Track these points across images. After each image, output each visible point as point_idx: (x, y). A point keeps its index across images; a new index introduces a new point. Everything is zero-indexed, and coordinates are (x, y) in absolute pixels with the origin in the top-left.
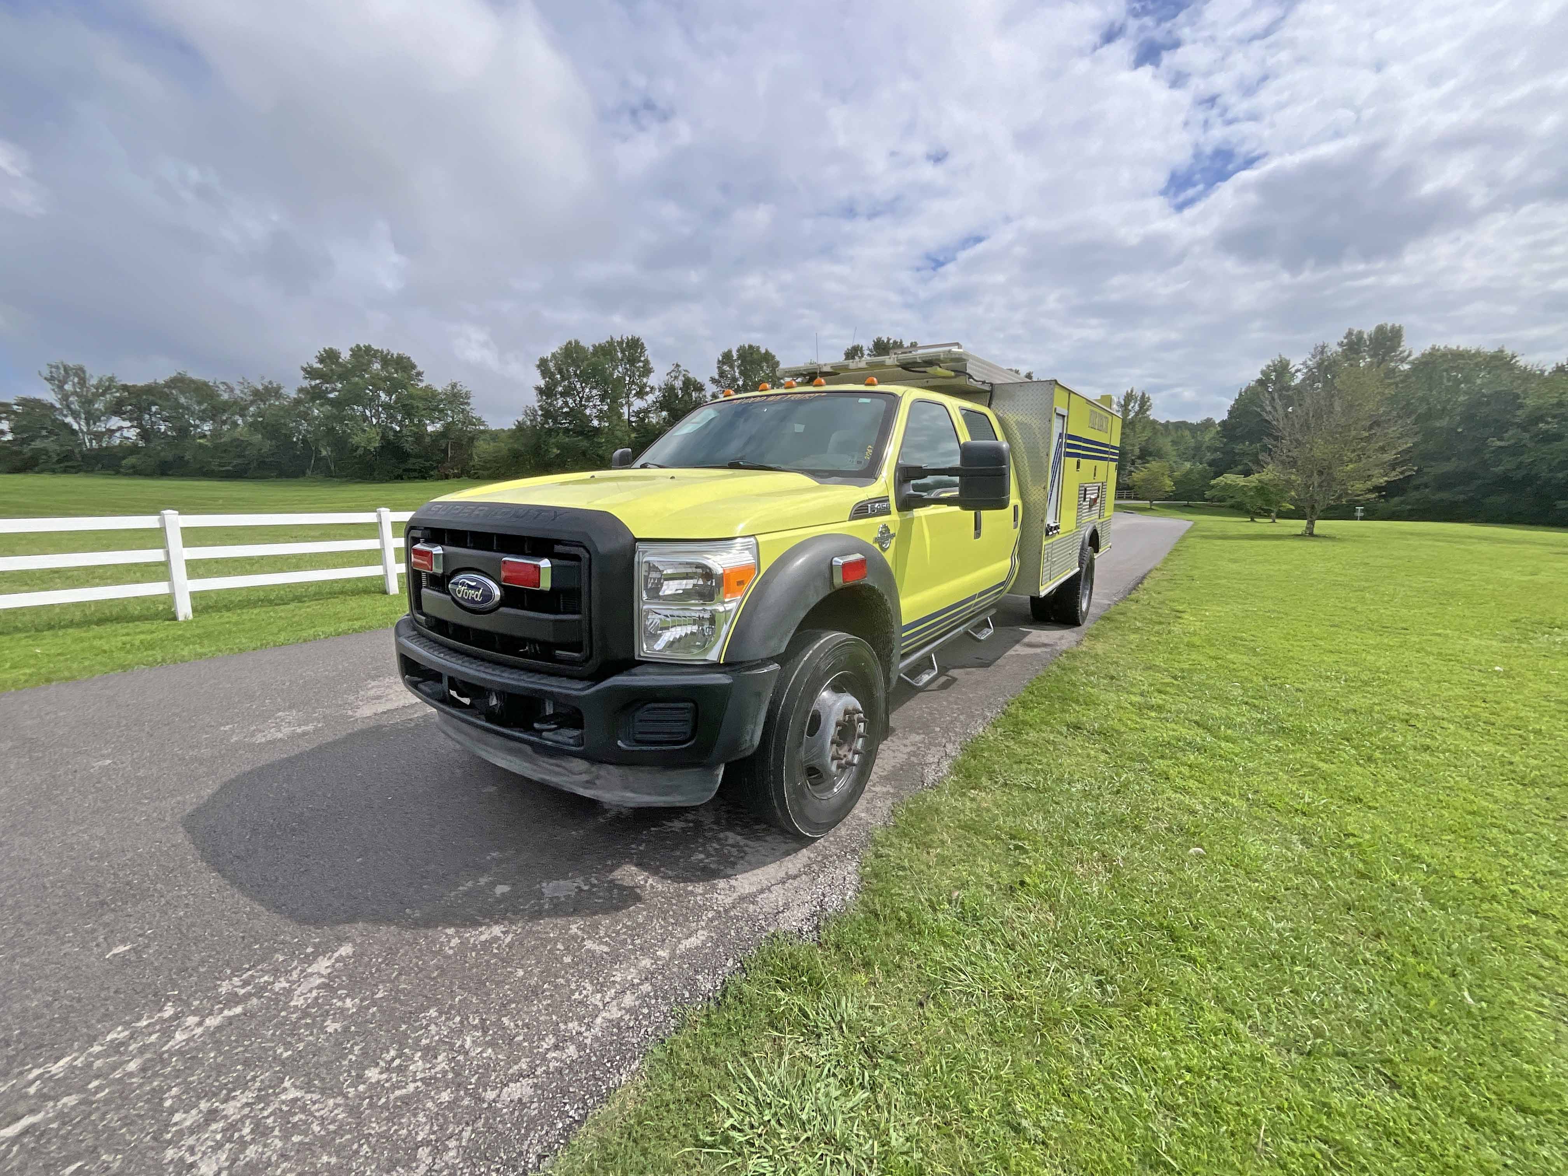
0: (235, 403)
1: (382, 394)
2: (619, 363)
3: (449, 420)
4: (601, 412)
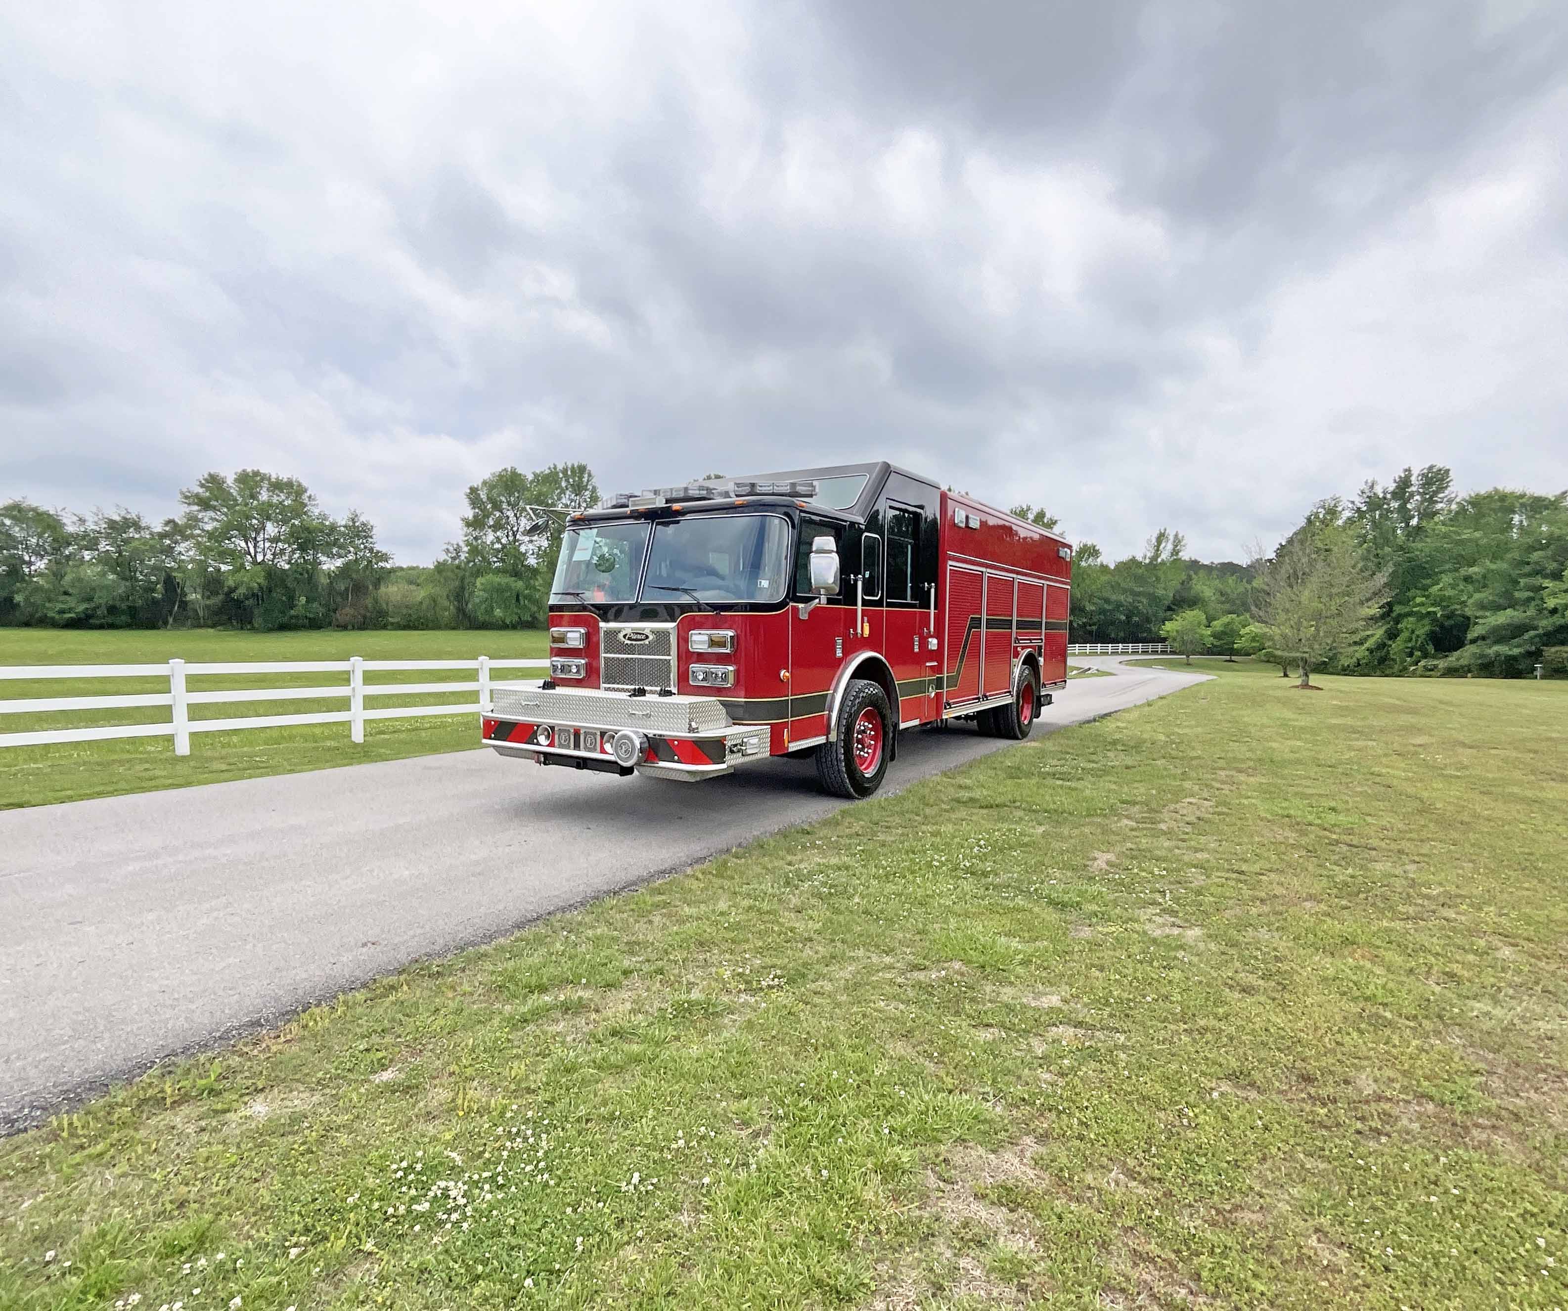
0: (85, 535)
1: (269, 526)
2: (563, 492)
3: (351, 557)
4: (539, 548)
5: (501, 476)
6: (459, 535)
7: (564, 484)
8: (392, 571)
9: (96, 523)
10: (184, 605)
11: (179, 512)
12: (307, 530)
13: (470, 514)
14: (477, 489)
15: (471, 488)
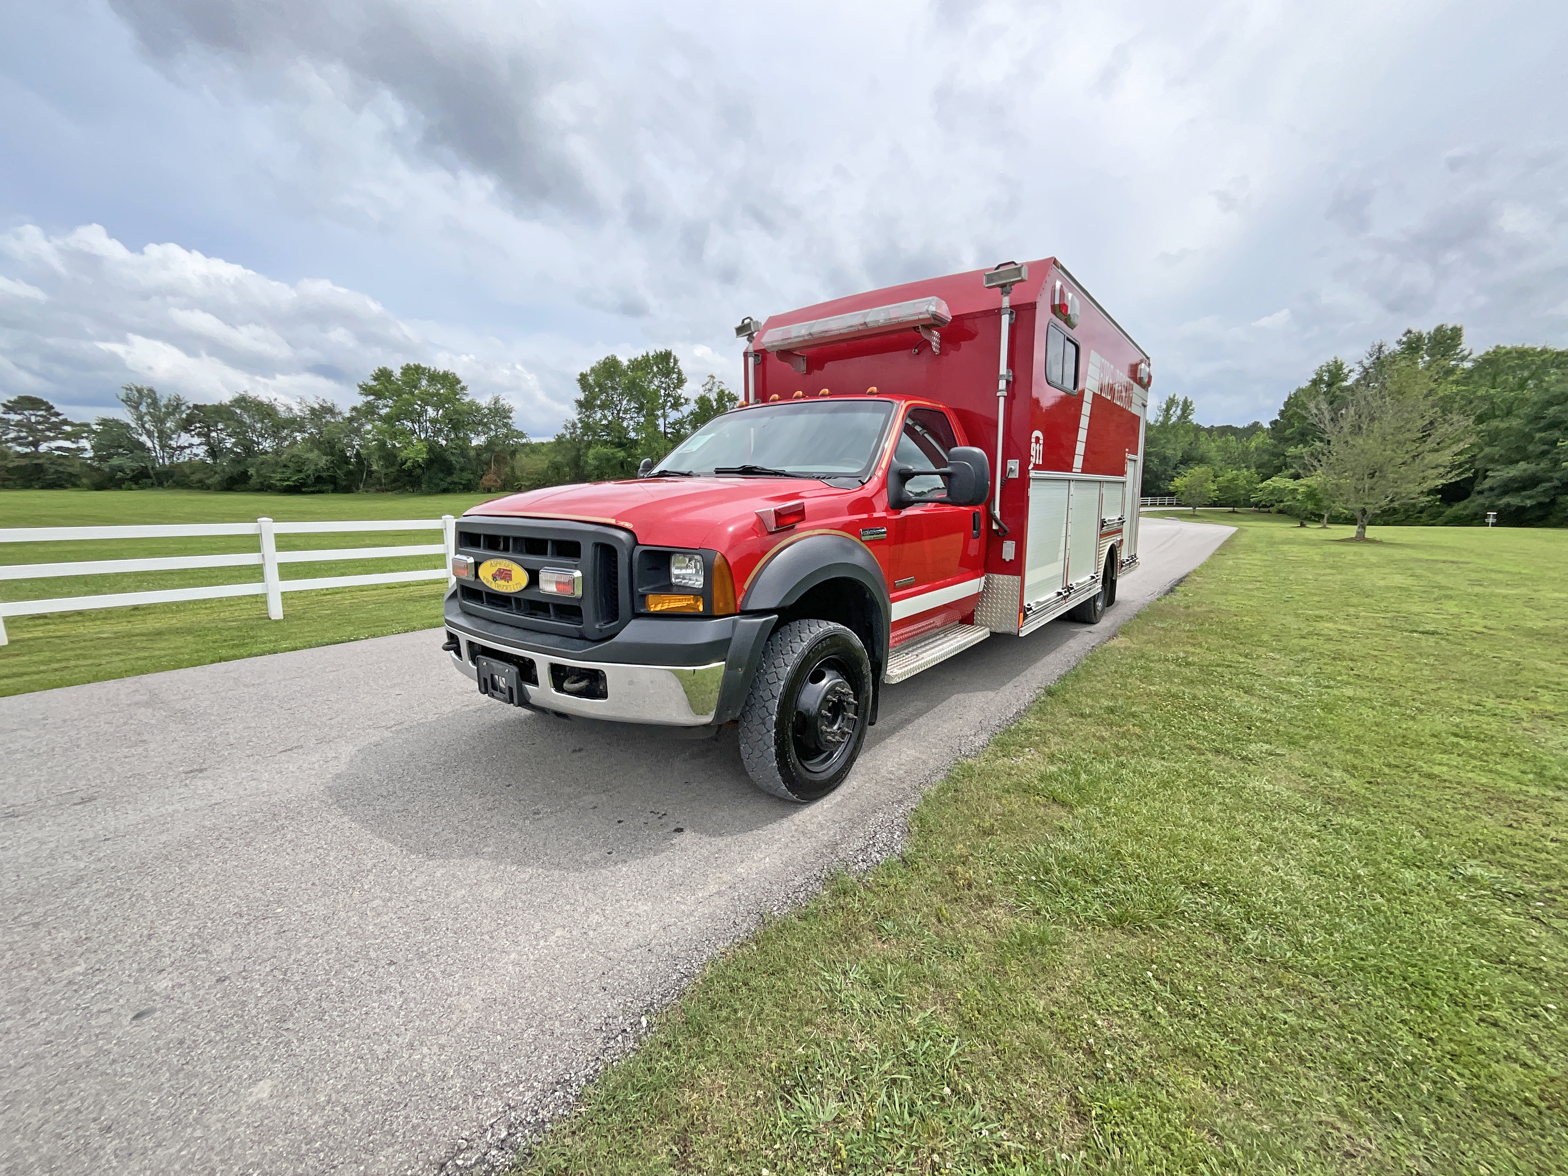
0: (295, 420)
1: (430, 409)
2: (655, 376)
3: (492, 433)
4: (638, 424)
5: (605, 363)
6: (573, 414)
7: (655, 369)
8: (524, 445)
9: (301, 410)
10: (370, 473)
11: (360, 401)
12: (456, 412)
13: (581, 396)
14: (586, 375)
15: (582, 375)
